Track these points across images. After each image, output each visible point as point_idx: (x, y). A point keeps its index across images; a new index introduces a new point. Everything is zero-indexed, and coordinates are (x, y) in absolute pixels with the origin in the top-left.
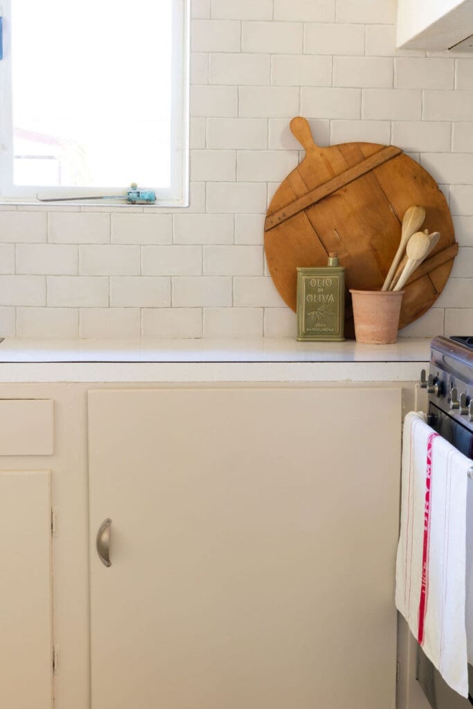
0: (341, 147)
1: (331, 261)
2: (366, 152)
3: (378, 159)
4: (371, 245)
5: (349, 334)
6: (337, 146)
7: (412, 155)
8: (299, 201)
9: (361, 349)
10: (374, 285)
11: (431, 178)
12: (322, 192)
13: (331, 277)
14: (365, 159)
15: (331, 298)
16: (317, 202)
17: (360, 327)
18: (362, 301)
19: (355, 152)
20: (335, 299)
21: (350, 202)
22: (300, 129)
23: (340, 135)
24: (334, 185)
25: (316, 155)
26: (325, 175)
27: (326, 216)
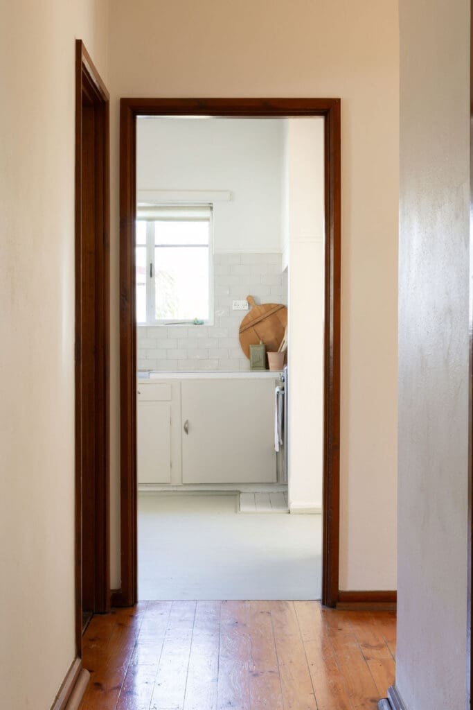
0: (263, 305)
1: (261, 343)
3: (277, 308)
5: (267, 367)
8: (250, 323)
9: (271, 372)
10: (275, 349)
12: (258, 320)
13: (261, 348)
14: (272, 309)
16: (256, 323)
17: (271, 364)
18: (271, 355)
19: (268, 307)
20: (263, 356)
21: (267, 324)
22: (251, 300)
24: (261, 318)
25: (256, 308)
26: (259, 314)
27: (259, 328)
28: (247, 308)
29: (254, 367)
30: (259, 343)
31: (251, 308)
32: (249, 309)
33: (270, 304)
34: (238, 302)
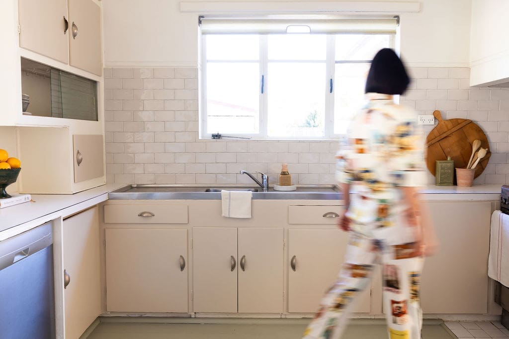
0: (451, 120)
1: (449, 159)
2: (459, 121)
3: (464, 124)
4: (461, 153)
5: (455, 183)
6: (450, 120)
7: (476, 123)
8: (436, 139)
9: (459, 189)
10: (464, 166)
11: (482, 131)
12: (445, 135)
13: (449, 164)
14: (459, 124)
15: (450, 171)
16: (443, 139)
17: (459, 181)
18: (460, 172)
19: (456, 122)
20: (451, 171)
21: (453, 139)
22: (437, 115)
23: (450, 116)
24: (448, 133)
25: (443, 123)
26: (446, 129)
27: (445, 143)
28: (433, 122)
29: (441, 183)
30: (446, 159)
31: (437, 122)
32: (435, 124)
33: (457, 119)
34: (424, 117)
